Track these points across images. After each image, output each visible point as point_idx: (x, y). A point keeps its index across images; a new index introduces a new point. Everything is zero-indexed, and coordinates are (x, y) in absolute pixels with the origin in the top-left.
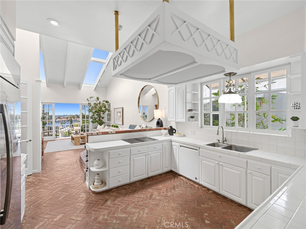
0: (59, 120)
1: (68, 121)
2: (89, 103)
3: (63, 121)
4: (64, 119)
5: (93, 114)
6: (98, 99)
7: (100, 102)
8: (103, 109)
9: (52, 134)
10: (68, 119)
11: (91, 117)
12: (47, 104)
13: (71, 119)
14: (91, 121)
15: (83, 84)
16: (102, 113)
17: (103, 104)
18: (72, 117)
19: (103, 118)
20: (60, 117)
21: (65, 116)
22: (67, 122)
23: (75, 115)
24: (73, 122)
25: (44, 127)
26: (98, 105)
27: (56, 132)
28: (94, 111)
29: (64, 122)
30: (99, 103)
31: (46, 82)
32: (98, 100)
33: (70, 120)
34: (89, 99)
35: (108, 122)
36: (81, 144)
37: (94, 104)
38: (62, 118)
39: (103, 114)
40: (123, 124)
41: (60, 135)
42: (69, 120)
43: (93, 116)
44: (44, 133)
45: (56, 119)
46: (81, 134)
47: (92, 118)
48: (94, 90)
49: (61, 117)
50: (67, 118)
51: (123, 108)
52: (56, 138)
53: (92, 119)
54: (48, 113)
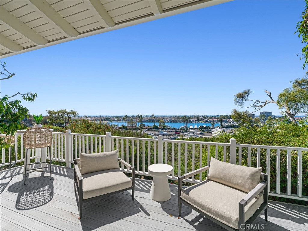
0: (210, 120)
1: (218, 121)
4: (215, 120)
13: (221, 120)
18: (222, 117)
21: (216, 116)
22: (217, 123)
23: (225, 115)
24: (223, 123)
29: (214, 122)
33: (220, 120)
38: (213, 119)
49: (213, 117)
50: (218, 118)
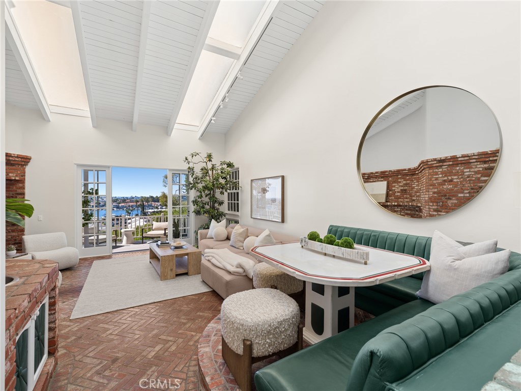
0: (123, 204)
2: (189, 168)
3: (129, 206)
4: (132, 204)
5: (199, 194)
6: (210, 157)
7: (213, 165)
8: (222, 181)
9: (105, 239)
10: (138, 204)
11: (193, 202)
12: (94, 169)
13: (143, 204)
14: (193, 210)
15: (175, 123)
16: (218, 191)
17: (222, 169)
18: (145, 199)
19: (221, 203)
20: (125, 200)
21: (133, 198)
22: (136, 209)
23: (149, 196)
24: (146, 209)
25: (87, 224)
26: (210, 172)
27: (116, 234)
28: (200, 186)
29: (131, 208)
30: (213, 169)
31: (89, 115)
32: (210, 160)
33: (140, 204)
34: (190, 158)
35: (230, 212)
36: (177, 275)
37: (202, 169)
38: (128, 202)
39: (222, 193)
40: (283, 221)
41: (125, 239)
42: (139, 206)
43: (200, 200)
44: (86, 238)
45: (120, 203)
46: (176, 248)
47: (195, 202)
48: (199, 139)
49: (128, 199)
50: (137, 202)
51: (283, 177)
52: (114, 247)
53: (197, 205)
54: (97, 190)
